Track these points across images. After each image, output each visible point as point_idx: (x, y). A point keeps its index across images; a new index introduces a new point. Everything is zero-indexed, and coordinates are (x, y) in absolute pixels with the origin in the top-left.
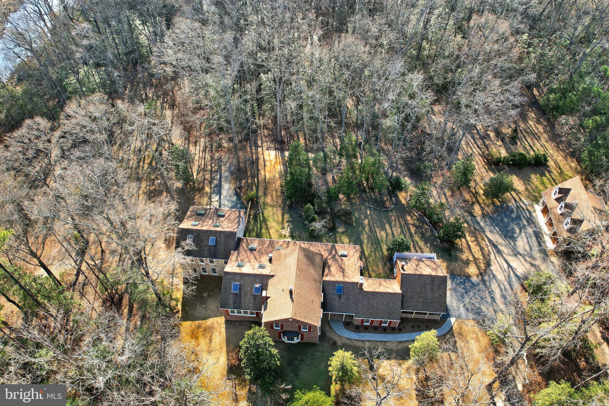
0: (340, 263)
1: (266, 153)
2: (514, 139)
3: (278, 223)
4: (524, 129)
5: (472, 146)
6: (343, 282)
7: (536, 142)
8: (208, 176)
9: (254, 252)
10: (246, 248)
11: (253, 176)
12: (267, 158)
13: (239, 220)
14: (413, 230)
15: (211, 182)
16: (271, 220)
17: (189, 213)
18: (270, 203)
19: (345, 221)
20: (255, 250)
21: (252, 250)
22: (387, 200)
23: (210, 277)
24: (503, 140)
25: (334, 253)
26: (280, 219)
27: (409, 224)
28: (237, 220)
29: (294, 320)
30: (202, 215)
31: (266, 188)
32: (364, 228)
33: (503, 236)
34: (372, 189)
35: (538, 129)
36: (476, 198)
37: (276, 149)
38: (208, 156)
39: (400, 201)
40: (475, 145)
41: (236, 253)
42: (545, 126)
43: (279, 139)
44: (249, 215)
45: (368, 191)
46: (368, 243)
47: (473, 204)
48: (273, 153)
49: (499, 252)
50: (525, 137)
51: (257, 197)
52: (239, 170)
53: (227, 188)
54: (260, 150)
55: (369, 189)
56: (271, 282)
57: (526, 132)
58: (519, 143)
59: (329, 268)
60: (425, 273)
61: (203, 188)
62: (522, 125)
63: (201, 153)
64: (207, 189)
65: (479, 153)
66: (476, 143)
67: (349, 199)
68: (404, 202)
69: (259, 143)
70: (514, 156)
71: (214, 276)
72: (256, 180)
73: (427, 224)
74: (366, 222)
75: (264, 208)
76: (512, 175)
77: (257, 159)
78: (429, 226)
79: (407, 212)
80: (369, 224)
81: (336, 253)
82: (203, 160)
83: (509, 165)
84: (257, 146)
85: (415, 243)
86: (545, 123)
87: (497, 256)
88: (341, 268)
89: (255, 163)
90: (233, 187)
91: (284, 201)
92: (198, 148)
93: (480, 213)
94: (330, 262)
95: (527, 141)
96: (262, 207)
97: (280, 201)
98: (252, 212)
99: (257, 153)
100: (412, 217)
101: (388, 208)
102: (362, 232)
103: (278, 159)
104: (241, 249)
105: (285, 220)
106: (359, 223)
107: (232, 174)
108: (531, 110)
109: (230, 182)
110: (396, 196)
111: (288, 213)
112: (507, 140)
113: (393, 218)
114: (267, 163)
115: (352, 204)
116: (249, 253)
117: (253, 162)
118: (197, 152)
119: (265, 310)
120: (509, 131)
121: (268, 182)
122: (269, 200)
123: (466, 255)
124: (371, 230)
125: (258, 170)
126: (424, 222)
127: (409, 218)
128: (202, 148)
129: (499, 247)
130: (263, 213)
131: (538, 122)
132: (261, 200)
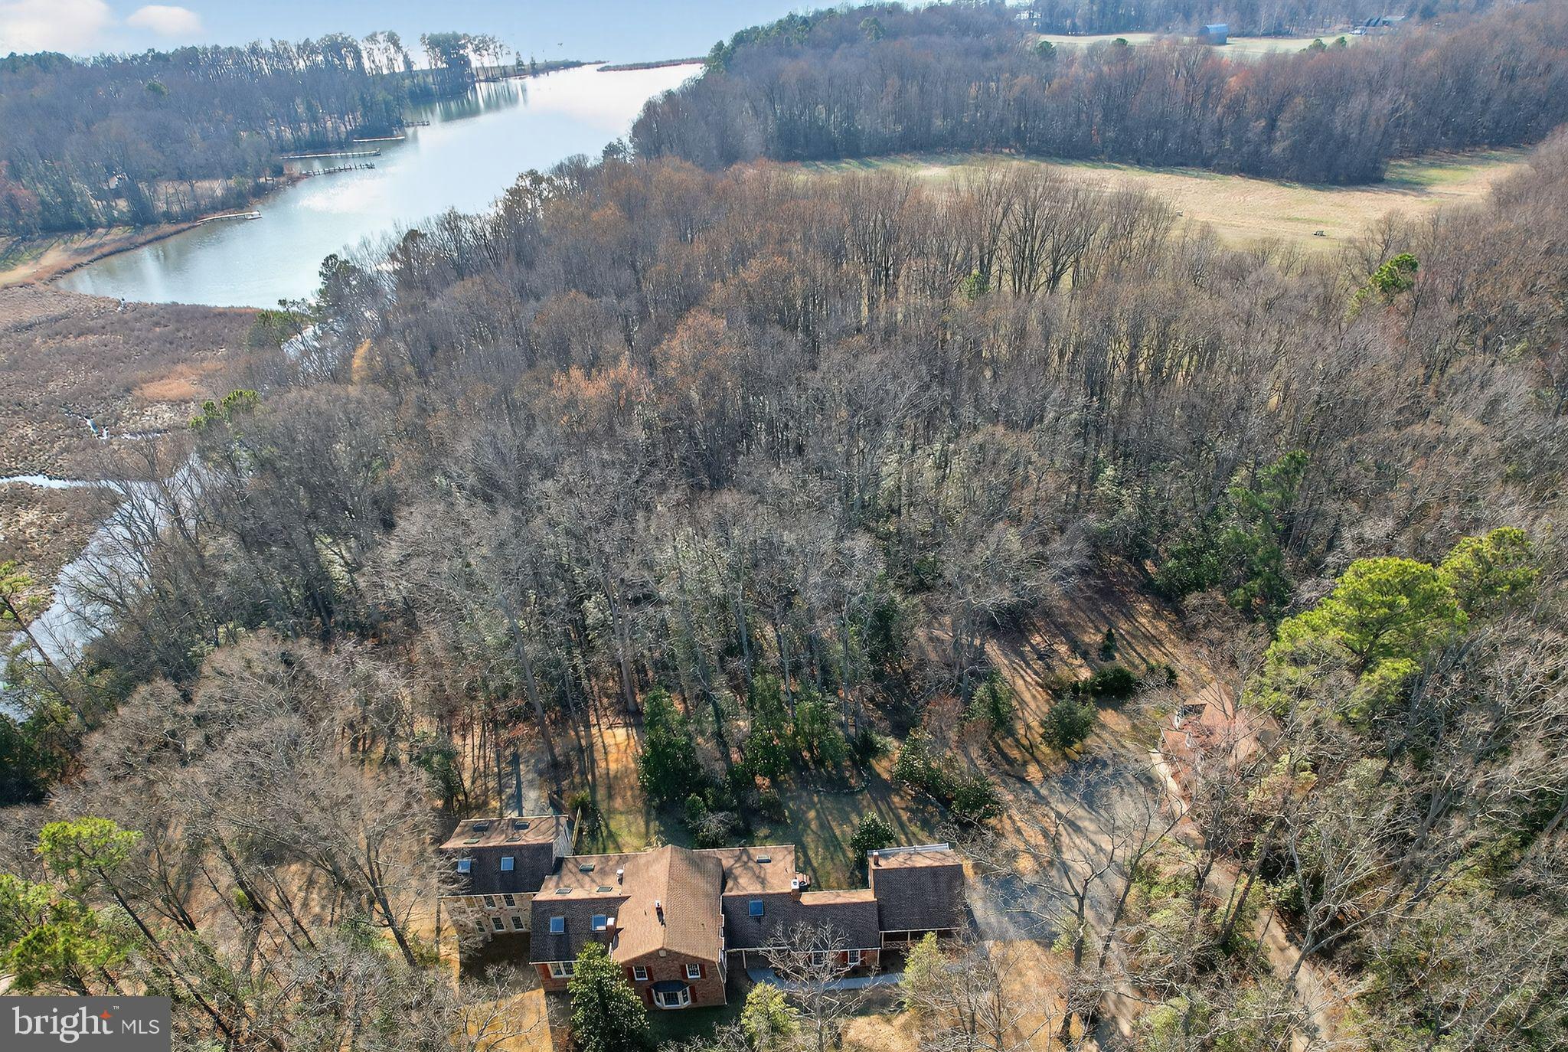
0: (757, 872)
1: (608, 734)
2: (1107, 650)
3: (639, 836)
4: (1128, 633)
5: (1022, 672)
6: (761, 895)
7: (1154, 650)
8: (492, 784)
9: (591, 873)
10: (574, 870)
11: (583, 773)
12: (609, 741)
13: (557, 829)
14: (905, 816)
15: (500, 793)
16: (624, 833)
17: (458, 830)
18: (621, 809)
19: (768, 818)
20: (592, 870)
21: (586, 871)
22: (851, 776)
23: (510, 935)
24: (1085, 655)
25: (745, 858)
26: (643, 830)
27: (896, 808)
28: (554, 829)
29: (669, 952)
30: (485, 829)
31: (610, 788)
32: (807, 825)
33: (1086, 806)
34: (819, 762)
35: (1157, 628)
36: (1032, 754)
37: (626, 725)
38: (491, 754)
39: (879, 775)
40: (1029, 671)
41: (555, 878)
42: (1173, 622)
43: (631, 707)
44: (581, 831)
45: (812, 767)
46: (817, 847)
47: (1025, 763)
48: (621, 733)
49: (1078, 829)
50: (1129, 643)
51: (594, 802)
52: (555, 765)
53: (533, 797)
54: (594, 731)
55: (814, 762)
56: (623, 908)
57: (1134, 637)
58: (1117, 655)
59: (736, 879)
60: (918, 865)
61: (486, 803)
62: (1124, 626)
63: (476, 751)
64: (495, 804)
65: (1037, 682)
66: (1028, 665)
67: (774, 782)
68: (886, 776)
69: (593, 719)
70: (1105, 675)
71: (520, 934)
72: (590, 778)
73: (932, 804)
74: (812, 814)
75: (609, 818)
76: (1104, 709)
77: (591, 745)
78: (937, 807)
79: (894, 790)
80: (818, 817)
81: (749, 858)
82: (481, 761)
83: (1096, 694)
84: (588, 726)
85: (910, 836)
86: (1172, 617)
87: (1075, 837)
88: (758, 877)
89: (585, 751)
90: (546, 794)
91: (648, 803)
92: (469, 741)
93: (1040, 775)
94: (737, 872)
95: (1135, 651)
96: (605, 817)
97: (640, 804)
98: (585, 826)
99: (589, 736)
100: (902, 798)
101: (854, 788)
102: (805, 830)
103: (632, 741)
104: (564, 871)
105: (652, 831)
106: (798, 818)
107: (541, 774)
108: (1141, 598)
109: (541, 788)
110: (870, 768)
111: (657, 819)
112: (1094, 654)
113: (865, 803)
114: (613, 750)
115: (781, 790)
116: (580, 876)
117: (581, 750)
118: (468, 749)
119: (614, 949)
120: (1099, 638)
121: (616, 777)
122: (618, 803)
123: (1011, 842)
124: (822, 826)
125: (593, 761)
126: (927, 802)
127: (896, 799)
128: (477, 742)
129: (1079, 823)
130: (607, 826)
131: (1157, 615)
132: (603, 807)
